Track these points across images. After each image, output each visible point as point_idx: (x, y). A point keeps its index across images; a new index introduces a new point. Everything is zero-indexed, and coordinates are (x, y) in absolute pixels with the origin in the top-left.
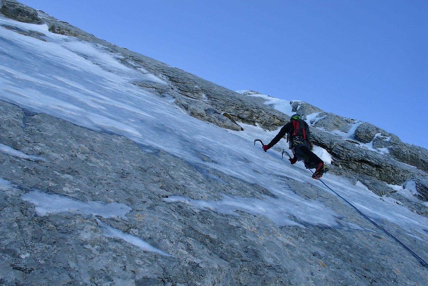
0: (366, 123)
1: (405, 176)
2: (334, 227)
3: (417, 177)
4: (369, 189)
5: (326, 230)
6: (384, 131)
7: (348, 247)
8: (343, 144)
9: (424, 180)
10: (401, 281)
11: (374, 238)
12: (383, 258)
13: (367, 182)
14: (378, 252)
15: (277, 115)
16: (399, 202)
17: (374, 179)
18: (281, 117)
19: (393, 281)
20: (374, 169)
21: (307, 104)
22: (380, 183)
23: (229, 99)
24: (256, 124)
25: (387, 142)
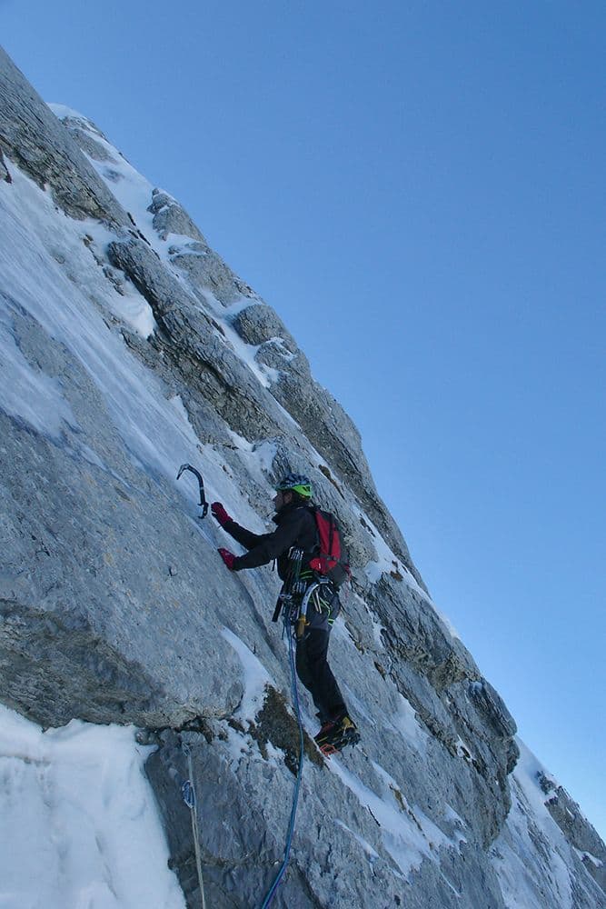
0: (269, 308)
1: (268, 430)
2: (48, 437)
3: (287, 442)
4: (190, 420)
5: (26, 433)
6: (291, 340)
7: (45, 480)
8: (190, 316)
9: (295, 453)
10: (104, 576)
11: (114, 492)
12: (100, 528)
13: (193, 404)
14: (101, 516)
15: (99, 193)
16: (228, 467)
17: (210, 408)
18: (104, 200)
19: (88, 570)
20: (221, 391)
21: (183, 212)
22: (216, 421)
23: (16, 102)
24: (47, 186)
25: (284, 361)
